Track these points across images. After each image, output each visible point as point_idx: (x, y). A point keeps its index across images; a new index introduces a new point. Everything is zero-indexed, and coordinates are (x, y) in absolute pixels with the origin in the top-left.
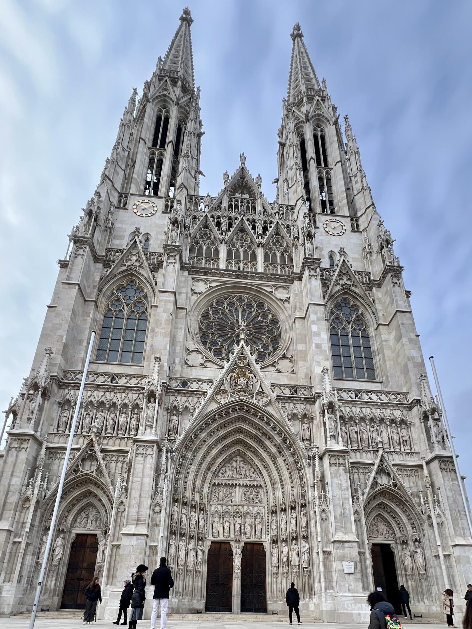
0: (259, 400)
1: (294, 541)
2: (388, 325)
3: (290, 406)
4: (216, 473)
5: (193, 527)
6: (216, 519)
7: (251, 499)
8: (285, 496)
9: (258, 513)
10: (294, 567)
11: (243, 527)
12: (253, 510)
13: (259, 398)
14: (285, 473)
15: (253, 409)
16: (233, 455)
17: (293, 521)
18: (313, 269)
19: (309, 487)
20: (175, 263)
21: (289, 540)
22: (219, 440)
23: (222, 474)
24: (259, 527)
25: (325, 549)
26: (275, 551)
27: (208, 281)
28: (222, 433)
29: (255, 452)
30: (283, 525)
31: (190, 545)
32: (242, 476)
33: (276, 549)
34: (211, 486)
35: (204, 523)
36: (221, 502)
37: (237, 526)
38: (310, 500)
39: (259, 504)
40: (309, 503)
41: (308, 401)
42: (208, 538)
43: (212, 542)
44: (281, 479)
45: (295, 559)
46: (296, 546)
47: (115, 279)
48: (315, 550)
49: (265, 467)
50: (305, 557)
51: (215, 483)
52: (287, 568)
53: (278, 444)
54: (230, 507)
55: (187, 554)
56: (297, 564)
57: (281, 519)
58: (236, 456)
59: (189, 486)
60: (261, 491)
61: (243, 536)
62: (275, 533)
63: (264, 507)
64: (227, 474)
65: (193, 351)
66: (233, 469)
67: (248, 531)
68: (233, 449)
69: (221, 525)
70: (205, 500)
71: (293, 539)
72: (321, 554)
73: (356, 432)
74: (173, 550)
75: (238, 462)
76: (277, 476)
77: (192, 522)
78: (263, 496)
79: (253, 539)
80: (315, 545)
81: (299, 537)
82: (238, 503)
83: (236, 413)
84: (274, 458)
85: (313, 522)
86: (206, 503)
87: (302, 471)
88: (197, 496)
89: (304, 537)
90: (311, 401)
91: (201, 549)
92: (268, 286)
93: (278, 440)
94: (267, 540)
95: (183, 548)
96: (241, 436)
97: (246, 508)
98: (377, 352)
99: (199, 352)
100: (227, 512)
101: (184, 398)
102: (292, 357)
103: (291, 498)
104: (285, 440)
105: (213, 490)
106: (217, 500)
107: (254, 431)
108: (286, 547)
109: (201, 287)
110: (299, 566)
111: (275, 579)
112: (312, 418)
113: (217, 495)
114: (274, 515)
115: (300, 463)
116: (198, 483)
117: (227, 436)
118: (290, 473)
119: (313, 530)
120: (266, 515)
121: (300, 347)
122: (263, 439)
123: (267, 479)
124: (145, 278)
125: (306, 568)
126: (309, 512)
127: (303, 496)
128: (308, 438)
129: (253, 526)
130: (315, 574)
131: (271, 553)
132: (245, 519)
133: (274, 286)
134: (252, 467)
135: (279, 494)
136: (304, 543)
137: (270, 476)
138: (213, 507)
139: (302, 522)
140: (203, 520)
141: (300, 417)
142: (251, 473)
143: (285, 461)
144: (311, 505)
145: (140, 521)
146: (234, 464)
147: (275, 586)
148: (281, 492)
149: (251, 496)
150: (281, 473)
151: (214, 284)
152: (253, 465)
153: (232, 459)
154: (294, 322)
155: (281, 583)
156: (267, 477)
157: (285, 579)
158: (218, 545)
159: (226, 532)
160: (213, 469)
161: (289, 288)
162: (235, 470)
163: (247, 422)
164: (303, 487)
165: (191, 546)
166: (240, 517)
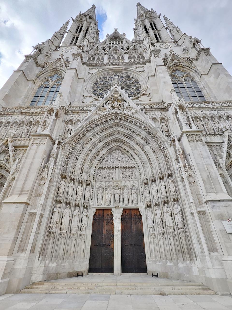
0: (128, 112)
1: (166, 205)
2: (207, 74)
3: (150, 114)
4: (101, 161)
5: (79, 197)
6: (100, 192)
7: (128, 176)
8: (154, 171)
9: (134, 185)
10: (169, 228)
11: (121, 197)
12: (129, 184)
13: (128, 110)
14: (152, 156)
15: (125, 117)
16: (113, 149)
17: (163, 188)
18: (156, 54)
19: (173, 161)
20: (77, 59)
21: (161, 204)
22: (102, 139)
23: (106, 161)
24: (134, 196)
25: (199, 210)
26: (150, 214)
27: (97, 68)
28: (104, 134)
29: (128, 146)
30: (154, 193)
31: (75, 211)
32: (121, 161)
33: (150, 212)
34: (97, 169)
35: (90, 195)
36: (104, 180)
37: (117, 197)
38: (176, 170)
39: (134, 179)
40: (175, 173)
41: (163, 110)
42: (93, 206)
43: (96, 210)
44: (149, 160)
45: (168, 220)
46: (168, 209)
47: (47, 72)
48: (188, 212)
49: (136, 154)
50: (178, 218)
51: (100, 167)
52: (163, 229)
53: (144, 137)
54: (111, 183)
55: (71, 221)
56: (172, 225)
57: (152, 188)
58: (115, 150)
59: (78, 168)
60: (135, 170)
61: (122, 203)
62: (148, 199)
63: (138, 181)
64: (109, 161)
65: (87, 96)
66: (113, 157)
67: (126, 200)
68: (113, 145)
69: (104, 196)
70: (91, 178)
71: (165, 203)
72: (196, 214)
73: (203, 125)
74: (56, 217)
75: (117, 153)
76: (147, 158)
77: (78, 193)
78: (136, 174)
79: (131, 206)
80: (186, 207)
81: (170, 201)
82: (117, 179)
83: (113, 121)
84: (142, 147)
85: (181, 187)
86: (92, 181)
87: (165, 151)
88: (84, 175)
89: (174, 200)
90: (165, 109)
91: (86, 215)
92: (131, 67)
93: (144, 134)
94: (142, 205)
95: (68, 214)
96: (118, 136)
97: (123, 182)
98: (203, 88)
99: (90, 96)
100: (109, 186)
101: (77, 115)
102: (149, 94)
103: (159, 171)
104: (149, 133)
105: (99, 172)
106: (101, 178)
107: (127, 132)
108: (160, 210)
109: (94, 71)
110: (174, 227)
111: (152, 240)
112: (168, 119)
113: (101, 175)
114: (146, 186)
115: (162, 146)
116: (86, 166)
117: (107, 137)
118: (156, 154)
119: (182, 193)
120: (140, 186)
121: (153, 88)
122: (133, 135)
123: (139, 162)
124: (63, 71)
125: (181, 228)
126: (176, 179)
127: (169, 169)
128: (167, 130)
129: (130, 195)
130: (192, 235)
131: (147, 216)
132: (123, 190)
133: (135, 67)
134: (127, 156)
135: (149, 170)
136: (176, 206)
137: (141, 159)
138: (98, 183)
139: (171, 188)
140: (89, 192)
141: (158, 119)
142: (127, 159)
143: (151, 147)
144: (177, 173)
145: (25, 191)
146: (114, 155)
147: (152, 246)
148: (150, 169)
149: (127, 174)
150: (149, 156)
151: (100, 70)
152: (128, 154)
153: (112, 151)
154: (148, 79)
155: (159, 243)
156: (139, 160)
157: (161, 240)
158: (101, 212)
159: (108, 200)
160: (98, 158)
161: (143, 67)
162: (115, 158)
163: (121, 127)
164: (167, 162)
165: (76, 213)
166: (119, 189)
